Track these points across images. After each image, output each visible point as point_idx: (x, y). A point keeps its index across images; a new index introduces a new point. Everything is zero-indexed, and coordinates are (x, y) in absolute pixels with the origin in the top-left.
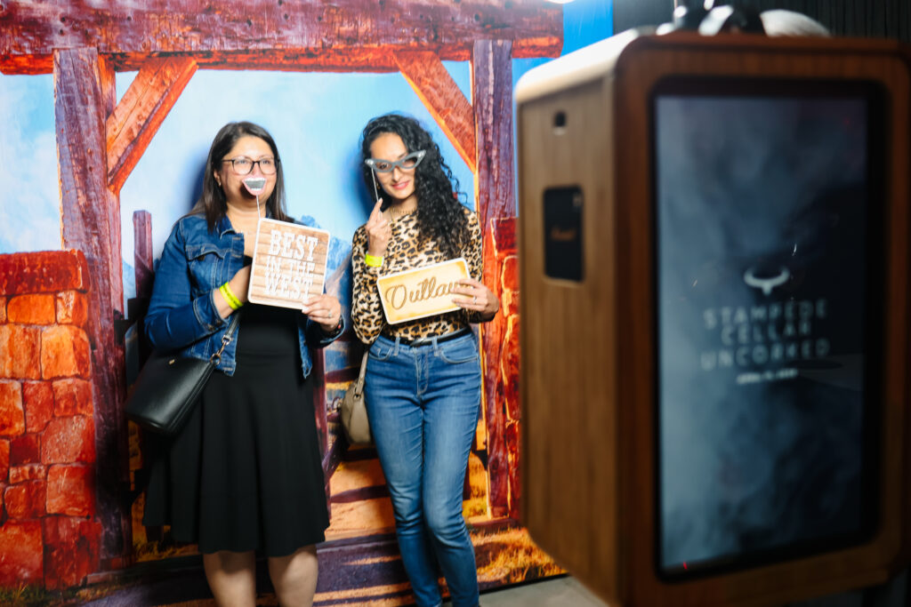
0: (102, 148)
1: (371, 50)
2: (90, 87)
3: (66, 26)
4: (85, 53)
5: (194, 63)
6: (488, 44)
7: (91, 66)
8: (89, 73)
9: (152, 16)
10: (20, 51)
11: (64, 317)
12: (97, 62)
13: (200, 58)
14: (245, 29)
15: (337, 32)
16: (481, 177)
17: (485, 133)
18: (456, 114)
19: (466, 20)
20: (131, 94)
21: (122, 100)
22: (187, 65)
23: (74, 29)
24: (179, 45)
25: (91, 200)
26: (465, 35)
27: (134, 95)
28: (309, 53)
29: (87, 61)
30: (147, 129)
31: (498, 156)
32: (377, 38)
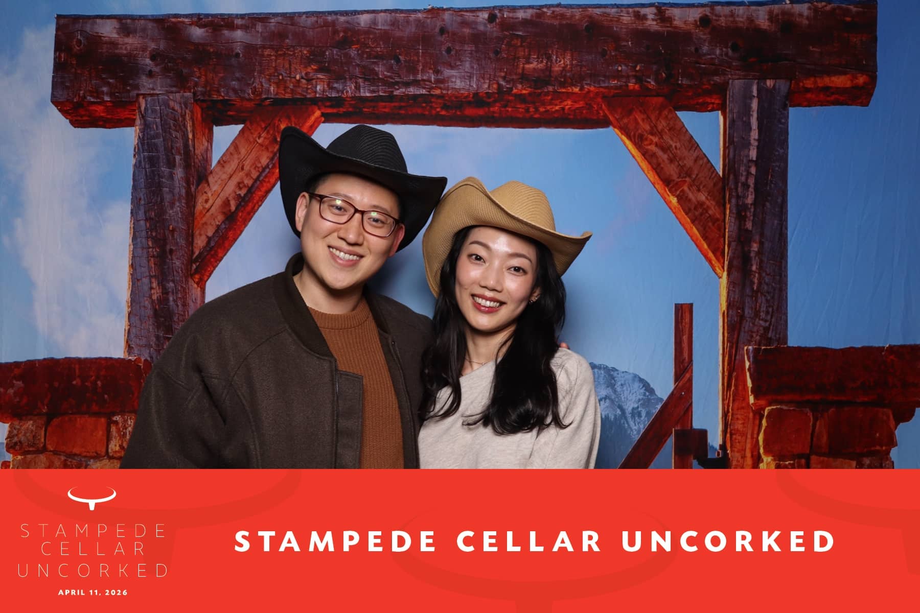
0: (188, 224)
1: (569, 95)
2: (180, 144)
3: (156, 65)
4: (176, 100)
5: (318, 113)
6: (752, 85)
7: (183, 116)
8: (182, 128)
9: (267, 52)
10: (97, 97)
11: (117, 448)
12: (192, 112)
13: (326, 107)
14: (390, 69)
15: (520, 71)
16: (731, 284)
17: (740, 216)
18: (695, 188)
19: (718, 52)
20: (231, 154)
21: (219, 162)
22: (309, 116)
23: (166, 70)
24: (299, 90)
25: (167, 293)
26: (716, 73)
27: (236, 156)
28: (478, 100)
29: (179, 111)
30: (249, 201)
31: (759, 253)
32: (578, 79)
